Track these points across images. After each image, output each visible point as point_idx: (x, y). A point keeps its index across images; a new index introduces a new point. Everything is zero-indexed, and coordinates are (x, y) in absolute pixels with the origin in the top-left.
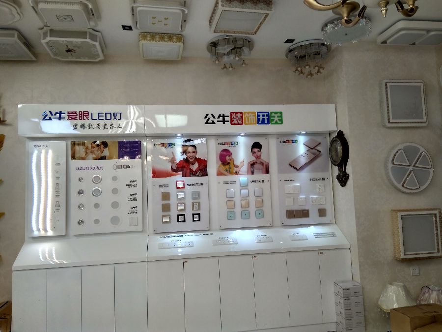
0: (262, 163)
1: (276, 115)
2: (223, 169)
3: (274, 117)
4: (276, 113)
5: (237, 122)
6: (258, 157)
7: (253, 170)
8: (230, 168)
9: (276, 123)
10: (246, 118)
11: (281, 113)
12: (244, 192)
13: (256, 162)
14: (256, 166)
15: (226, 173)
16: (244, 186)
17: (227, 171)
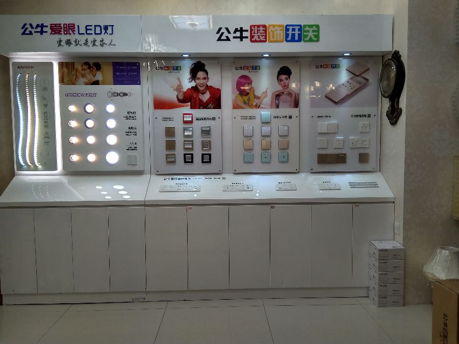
0: (290, 94)
1: (311, 29)
2: (240, 100)
3: (308, 31)
4: (310, 26)
5: (259, 38)
6: (285, 86)
7: (279, 103)
8: (249, 100)
9: (311, 40)
10: (271, 34)
11: (318, 26)
12: (266, 129)
13: (283, 93)
14: (282, 98)
15: (243, 105)
16: (266, 123)
17: (245, 103)
